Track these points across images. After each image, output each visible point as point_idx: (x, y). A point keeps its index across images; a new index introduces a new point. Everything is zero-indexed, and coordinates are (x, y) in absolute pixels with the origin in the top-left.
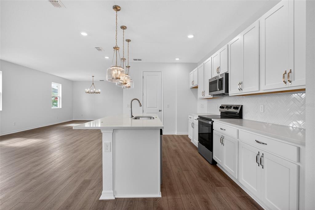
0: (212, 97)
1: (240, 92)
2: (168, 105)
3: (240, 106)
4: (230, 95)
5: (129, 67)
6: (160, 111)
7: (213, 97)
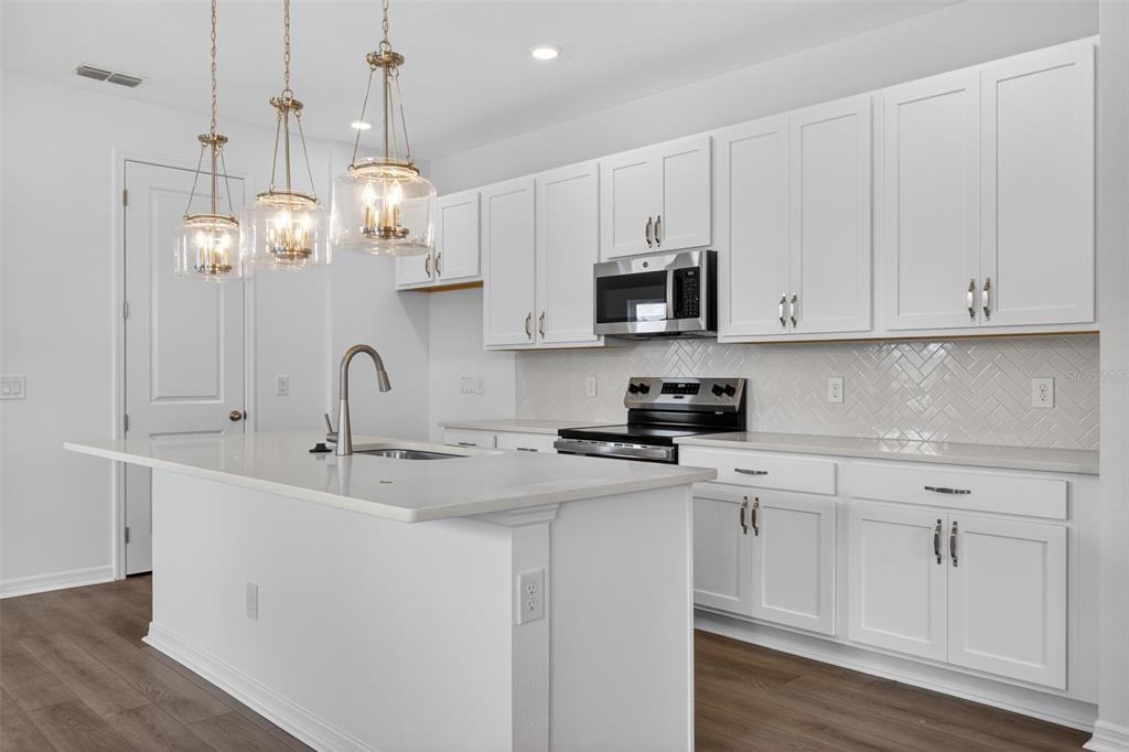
0: (601, 343)
1: (784, 332)
2: (282, 383)
3: (741, 384)
4: (719, 341)
5: (222, 139)
6: (235, 417)
7: (606, 342)
